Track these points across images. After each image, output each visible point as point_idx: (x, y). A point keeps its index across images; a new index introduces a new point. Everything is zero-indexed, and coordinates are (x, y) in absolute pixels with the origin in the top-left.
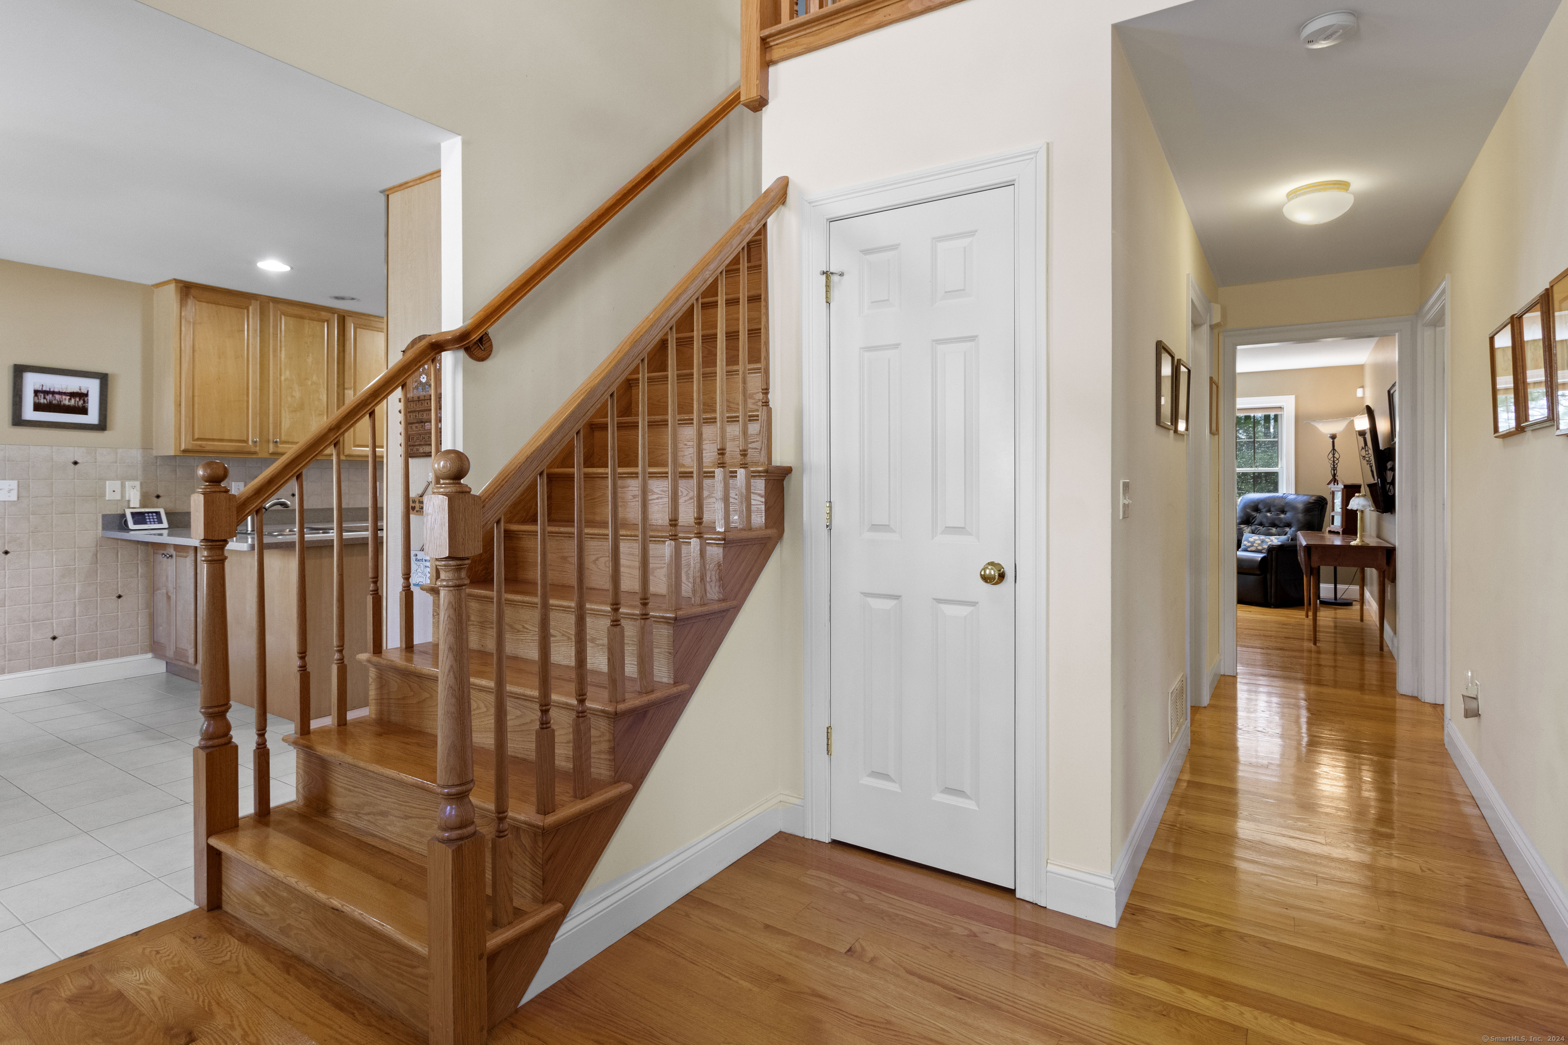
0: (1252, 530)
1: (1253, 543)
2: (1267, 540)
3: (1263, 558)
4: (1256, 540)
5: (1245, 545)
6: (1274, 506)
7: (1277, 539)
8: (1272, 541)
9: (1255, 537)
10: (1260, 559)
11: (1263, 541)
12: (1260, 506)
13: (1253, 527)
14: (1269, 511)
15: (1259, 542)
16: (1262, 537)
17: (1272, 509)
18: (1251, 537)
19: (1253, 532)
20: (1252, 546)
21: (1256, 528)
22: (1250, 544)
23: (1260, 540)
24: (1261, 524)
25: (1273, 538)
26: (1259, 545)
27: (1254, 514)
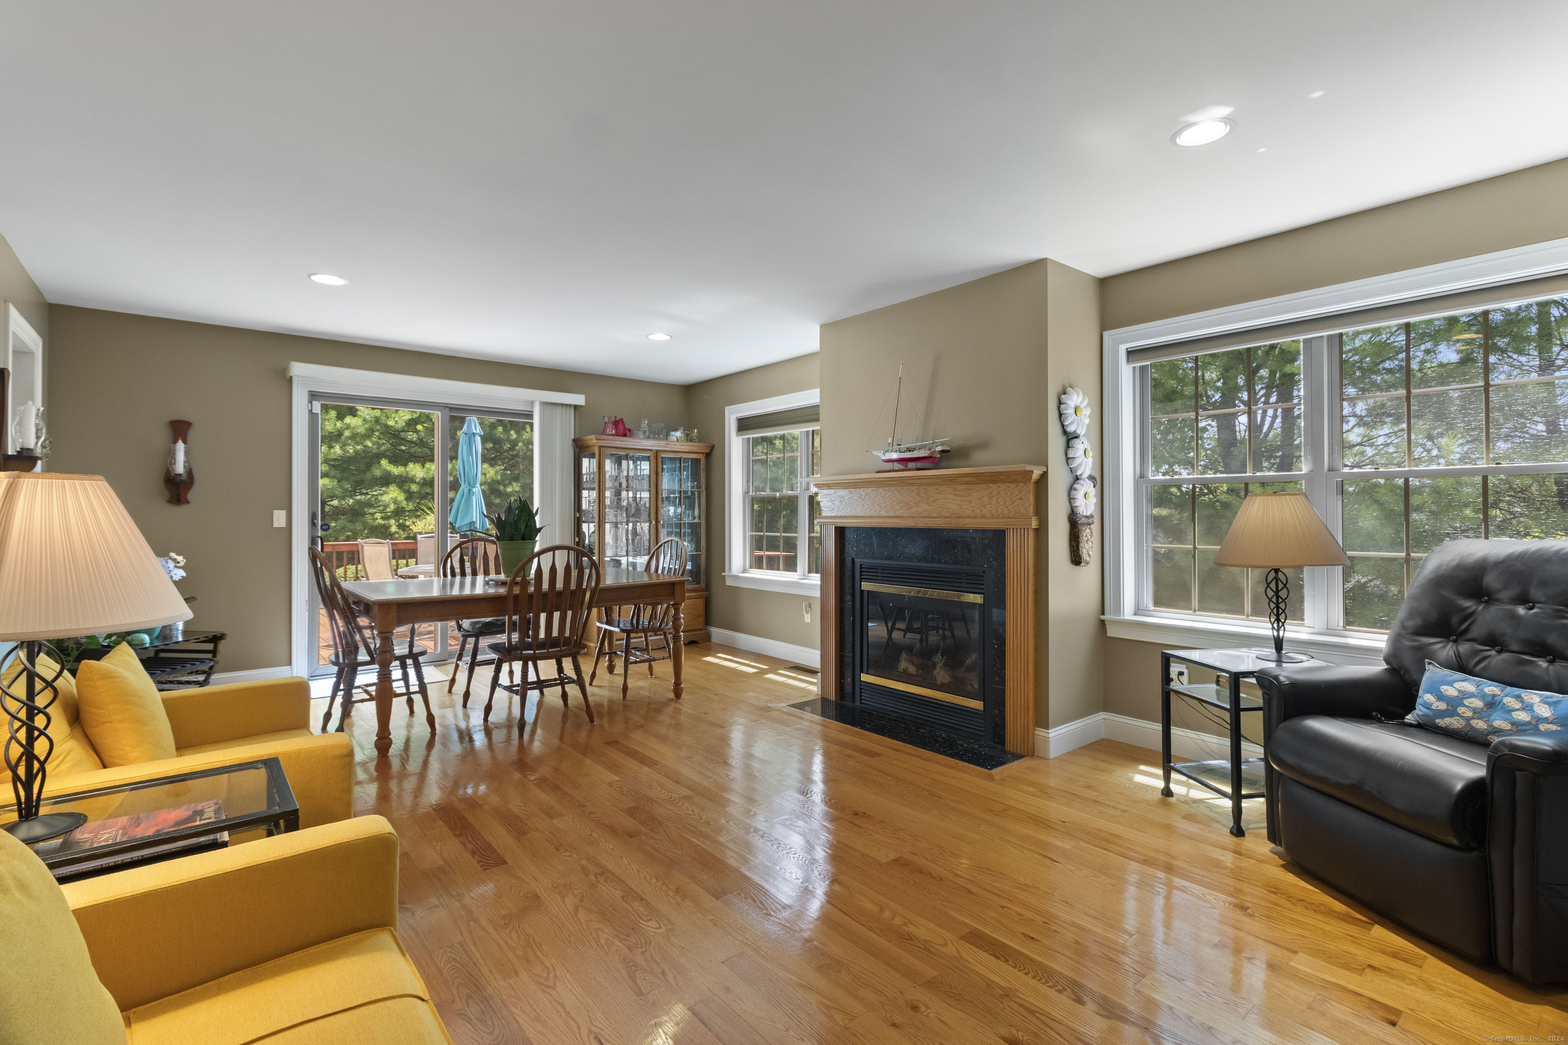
0: (1458, 655)
1: (1454, 704)
2: (1509, 701)
3: (1475, 788)
4: (1464, 695)
5: (1427, 706)
6: (1543, 584)
7: (1553, 704)
8: (1528, 708)
9: (1467, 685)
10: (1459, 786)
11: (1492, 704)
12: (1491, 580)
13: (1464, 648)
14: (1524, 599)
15: (1478, 703)
16: (1491, 688)
17: (1535, 593)
18: (1451, 684)
19: (1461, 666)
20: (1451, 712)
21: (1476, 653)
22: (1442, 706)
23: (1483, 696)
24: (1493, 641)
25: (1534, 697)
26: (1477, 713)
27: (1468, 604)
